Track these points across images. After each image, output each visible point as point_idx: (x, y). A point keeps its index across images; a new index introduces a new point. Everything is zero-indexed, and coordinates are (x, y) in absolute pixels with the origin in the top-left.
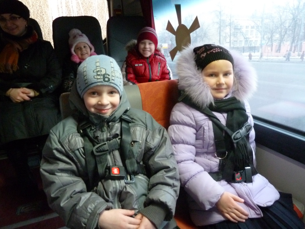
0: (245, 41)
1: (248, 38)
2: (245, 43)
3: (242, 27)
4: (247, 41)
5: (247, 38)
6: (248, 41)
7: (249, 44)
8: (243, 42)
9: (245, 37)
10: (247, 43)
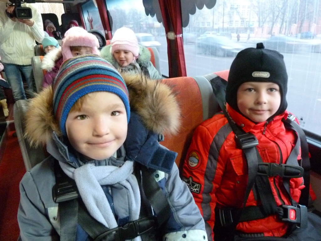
0: (241, 21)
1: (245, 18)
2: (241, 24)
3: (238, 7)
4: (243, 21)
5: (243, 19)
6: (245, 22)
7: (245, 25)
8: (240, 22)
9: (242, 18)
10: (243, 24)
